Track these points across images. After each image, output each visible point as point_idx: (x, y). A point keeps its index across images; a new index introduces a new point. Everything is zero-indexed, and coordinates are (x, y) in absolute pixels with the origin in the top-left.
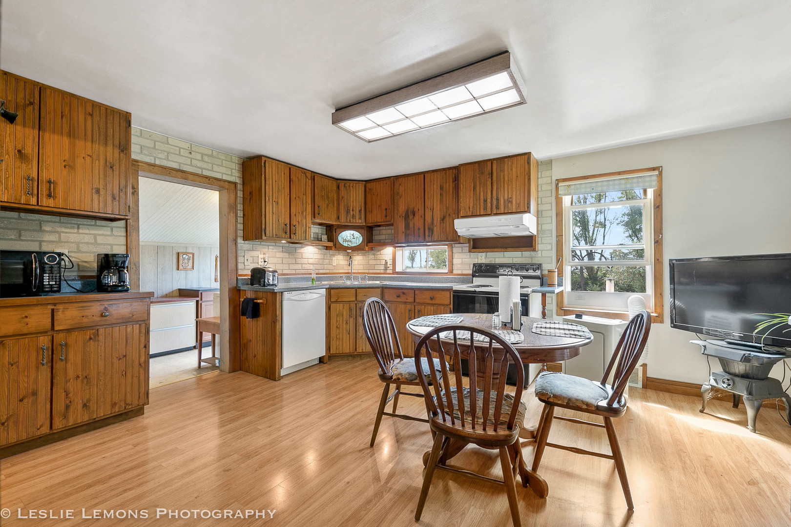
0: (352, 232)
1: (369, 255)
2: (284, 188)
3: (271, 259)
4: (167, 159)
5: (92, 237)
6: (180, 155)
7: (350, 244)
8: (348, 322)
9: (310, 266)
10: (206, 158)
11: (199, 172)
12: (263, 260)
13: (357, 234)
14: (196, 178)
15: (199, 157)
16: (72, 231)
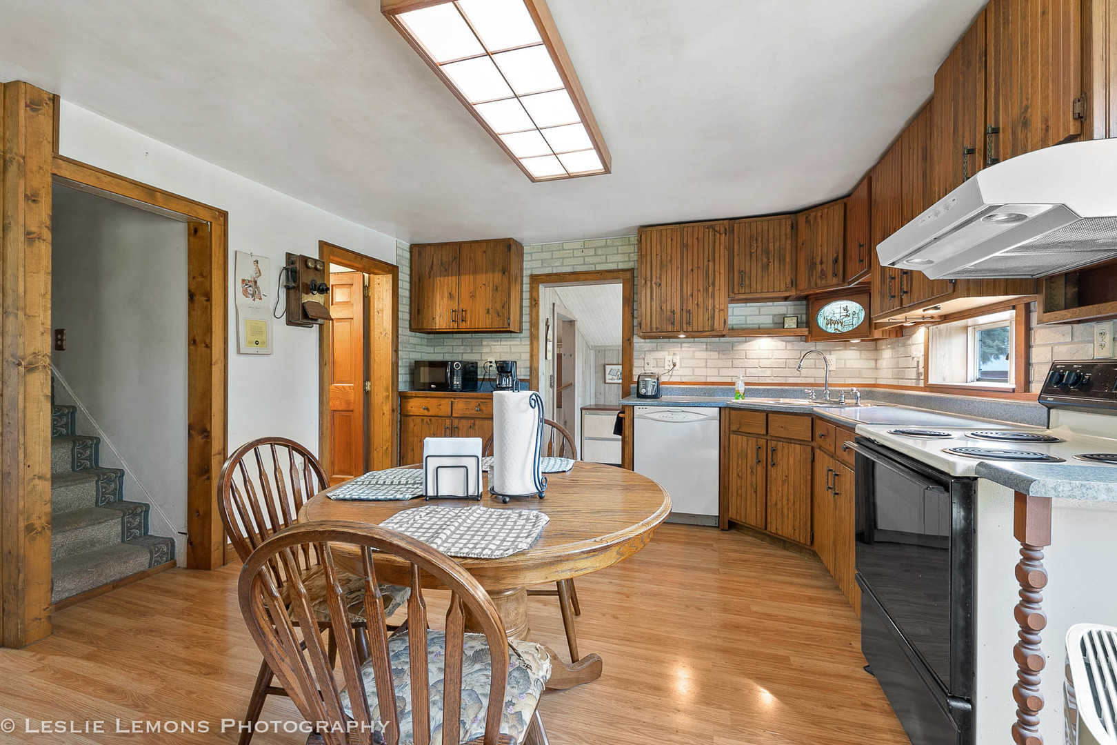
0: (844, 303)
1: (898, 346)
2: (671, 261)
3: (686, 360)
4: (562, 265)
5: (508, 347)
6: (574, 257)
7: (839, 327)
8: (754, 471)
9: (765, 372)
10: (600, 252)
11: (592, 268)
12: (671, 364)
13: (854, 306)
14: (587, 276)
15: (592, 252)
16: (497, 343)
